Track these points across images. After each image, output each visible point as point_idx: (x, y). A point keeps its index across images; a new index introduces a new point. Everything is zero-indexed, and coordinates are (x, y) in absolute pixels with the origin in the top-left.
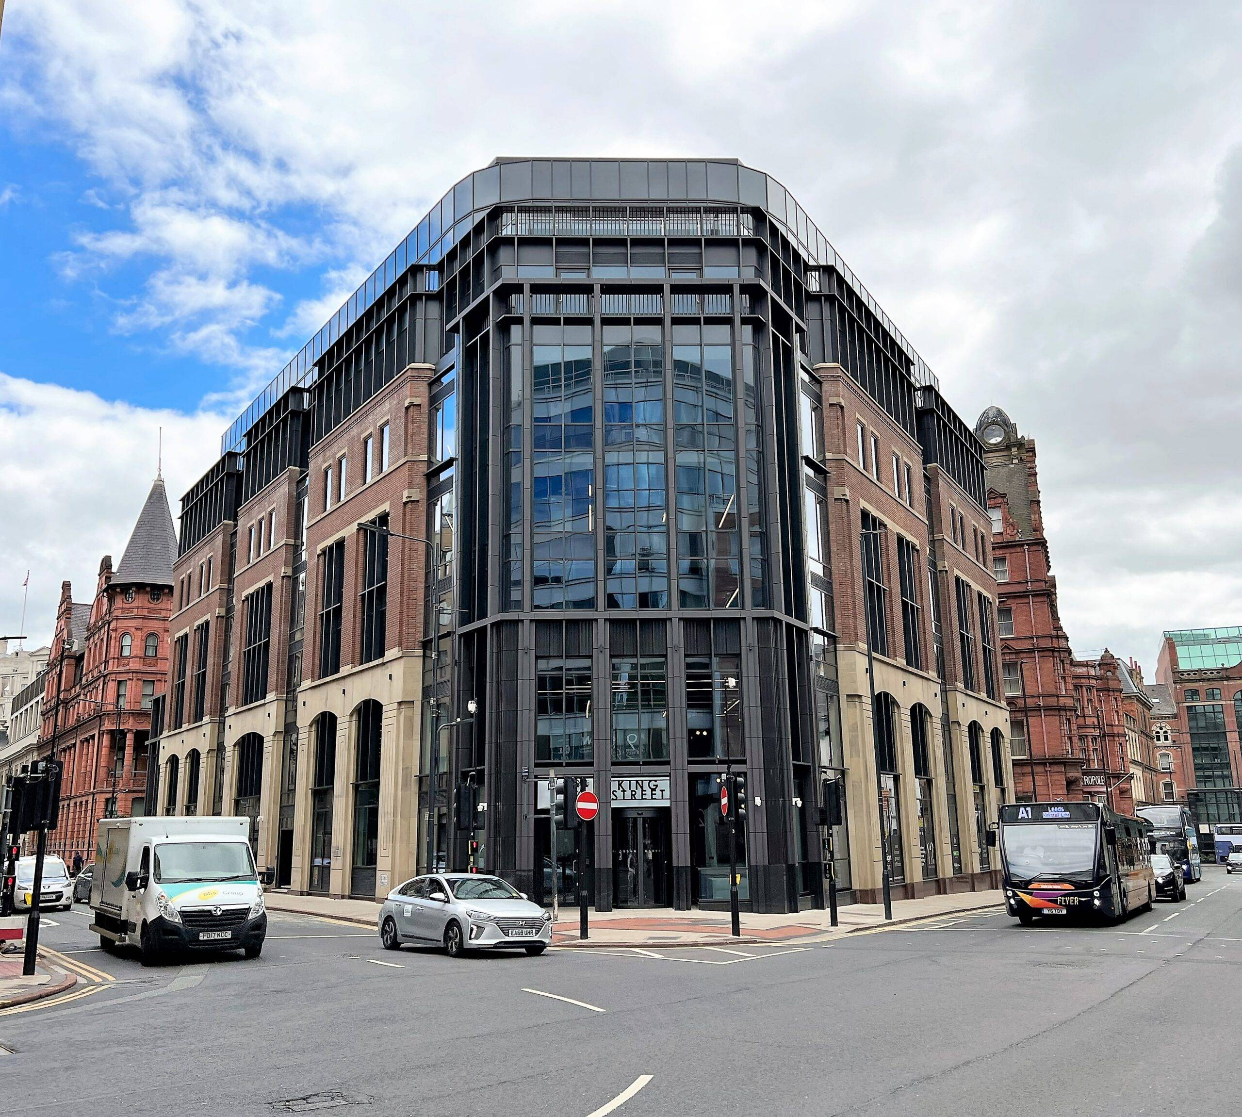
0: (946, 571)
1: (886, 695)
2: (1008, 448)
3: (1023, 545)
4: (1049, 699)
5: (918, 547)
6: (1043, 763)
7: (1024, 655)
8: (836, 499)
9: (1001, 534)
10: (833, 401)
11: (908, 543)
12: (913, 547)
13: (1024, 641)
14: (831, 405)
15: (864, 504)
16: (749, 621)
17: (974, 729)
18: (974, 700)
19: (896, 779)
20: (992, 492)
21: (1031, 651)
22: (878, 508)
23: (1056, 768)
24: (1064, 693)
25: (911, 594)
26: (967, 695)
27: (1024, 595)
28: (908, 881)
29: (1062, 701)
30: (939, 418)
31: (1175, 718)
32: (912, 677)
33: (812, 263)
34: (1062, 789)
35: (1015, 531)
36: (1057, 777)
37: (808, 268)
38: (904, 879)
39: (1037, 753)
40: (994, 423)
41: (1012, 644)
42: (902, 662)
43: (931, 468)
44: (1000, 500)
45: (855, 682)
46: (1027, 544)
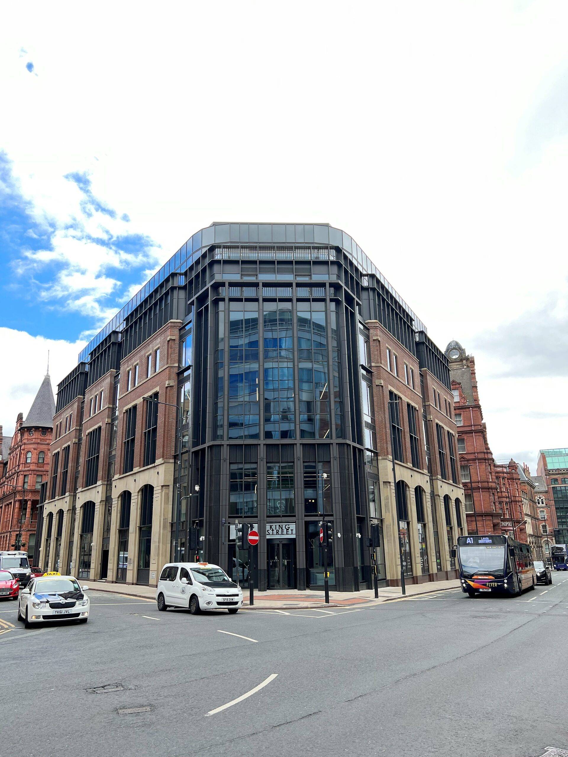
0: (432, 420)
1: (403, 482)
2: (461, 360)
3: (469, 408)
4: (484, 483)
5: (417, 409)
6: (481, 515)
7: (471, 462)
8: (377, 385)
9: (459, 402)
10: (375, 338)
11: (412, 407)
12: (415, 409)
13: (471, 455)
14: (374, 340)
15: (390, 388)
16: (334, 445)
17: (447, 498)
18: (446, 484)
19: (408, 524)
20: (454, 382)
21: (474, 460)
22: (397, 390)
23: (488, 518)
24: (491, 480)
25: (414, 431)
26: (443, 481)
27: (471, 432)
28: (414, 575)
29: (490, 484)
30: (427, 346)
31: (547, 493)
32: (415, 473)
33: (364, 273)
34: (491, 528)
35: (465, 401)
36: (488, 522)
37: (362, 275)
38: (412, 574)
39: (478, 510)
40: (454, 349)
41: (465, 456)
42: (410, 465)
43: (423, 371)
44: (458, 386)
45: (387, 475)
46: (472, 407)
